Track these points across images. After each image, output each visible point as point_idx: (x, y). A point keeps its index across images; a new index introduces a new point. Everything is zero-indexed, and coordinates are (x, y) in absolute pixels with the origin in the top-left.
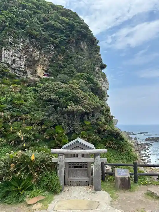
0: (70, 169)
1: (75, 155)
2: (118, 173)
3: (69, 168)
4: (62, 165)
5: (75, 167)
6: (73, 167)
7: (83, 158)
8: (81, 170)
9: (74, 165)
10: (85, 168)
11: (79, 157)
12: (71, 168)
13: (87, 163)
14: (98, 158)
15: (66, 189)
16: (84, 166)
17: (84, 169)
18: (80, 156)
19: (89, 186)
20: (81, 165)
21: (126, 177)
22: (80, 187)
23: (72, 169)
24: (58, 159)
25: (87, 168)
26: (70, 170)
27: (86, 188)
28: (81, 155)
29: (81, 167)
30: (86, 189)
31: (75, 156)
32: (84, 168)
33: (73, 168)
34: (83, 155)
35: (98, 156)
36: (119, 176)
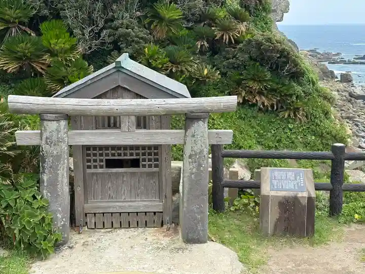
0: (93, 170)
1: (109, 118)
2: (272, 184)
3: (89, 167)
4: (58, 158)
5: (111, 164)
6: (104, 163)
7: (143, 131)
8: (133, 174)
9: (107, 155)
10: (150, 166)
11: (124, 126)
12: (95, 167)
13: (156, 147)
14: (201, 128)
15: (76, 238)
16: (144, 160)
17: (147, 169)
18: (128, 123)
19: (165, 227)
20: (135, 157)
21: (300, 195)
22: (132, 232)
23: (100, 170)
24: (41, 134)
25: (156, 166)
26: (93, 174)
27: (151, 236)
28: (133, 119)
29: (135, 163)
30: (150, 239)
31: (111, 122)
32: (144, 166)
33: (101, 167)
34: (142, 121)
35: (201, 123)
36: (273, 193)
